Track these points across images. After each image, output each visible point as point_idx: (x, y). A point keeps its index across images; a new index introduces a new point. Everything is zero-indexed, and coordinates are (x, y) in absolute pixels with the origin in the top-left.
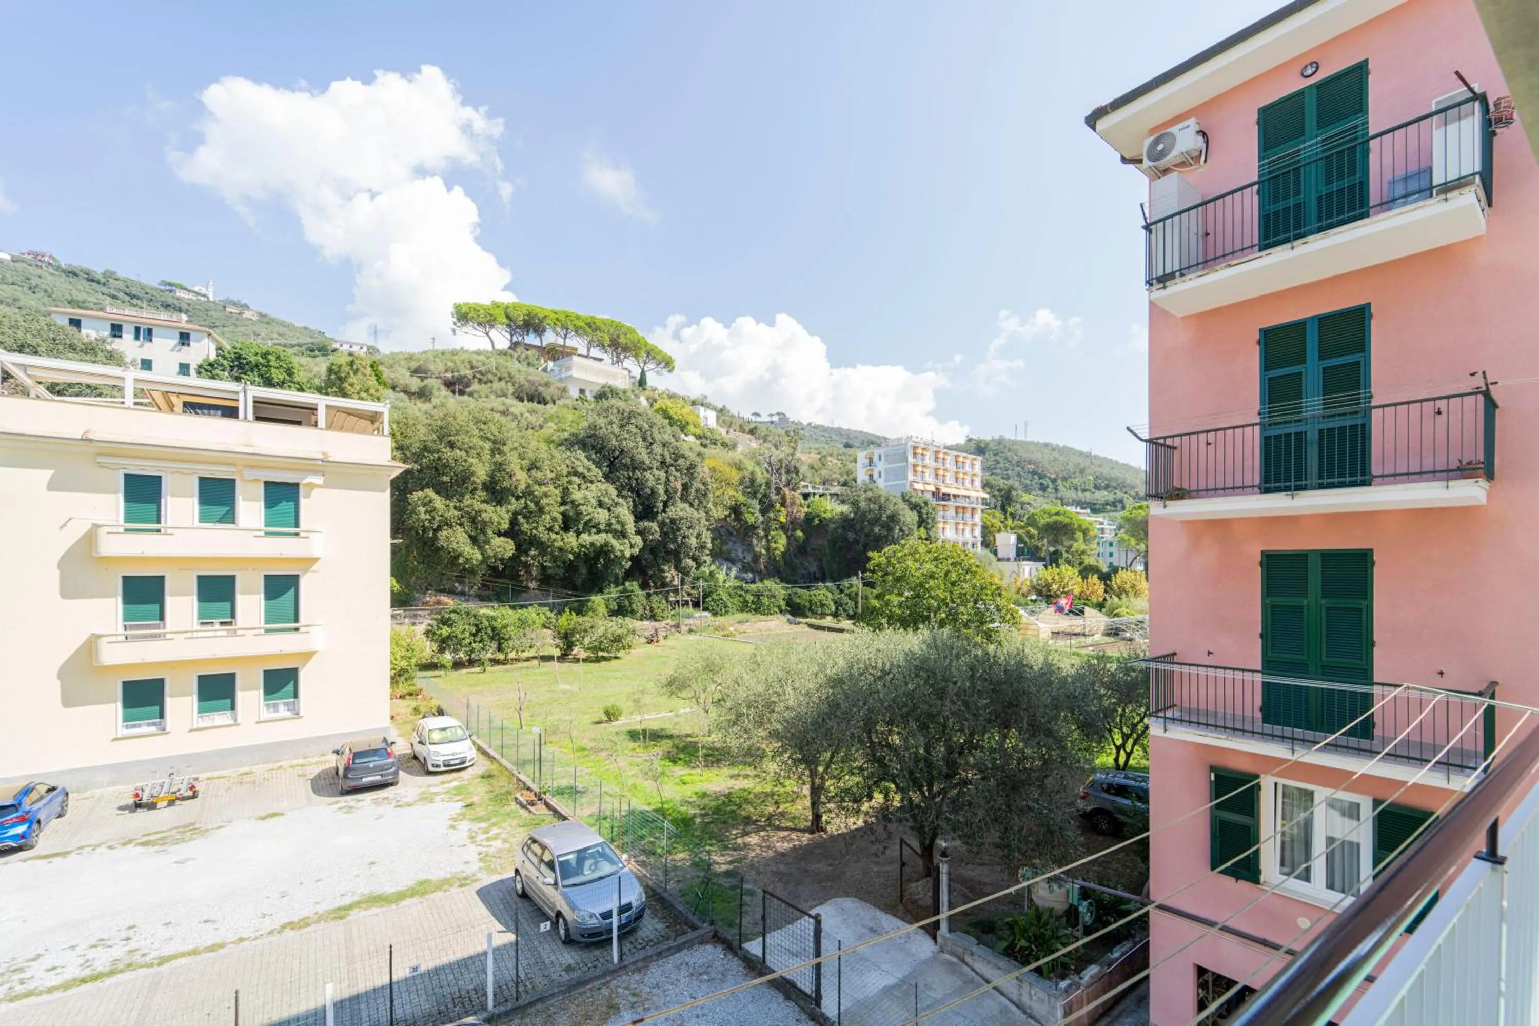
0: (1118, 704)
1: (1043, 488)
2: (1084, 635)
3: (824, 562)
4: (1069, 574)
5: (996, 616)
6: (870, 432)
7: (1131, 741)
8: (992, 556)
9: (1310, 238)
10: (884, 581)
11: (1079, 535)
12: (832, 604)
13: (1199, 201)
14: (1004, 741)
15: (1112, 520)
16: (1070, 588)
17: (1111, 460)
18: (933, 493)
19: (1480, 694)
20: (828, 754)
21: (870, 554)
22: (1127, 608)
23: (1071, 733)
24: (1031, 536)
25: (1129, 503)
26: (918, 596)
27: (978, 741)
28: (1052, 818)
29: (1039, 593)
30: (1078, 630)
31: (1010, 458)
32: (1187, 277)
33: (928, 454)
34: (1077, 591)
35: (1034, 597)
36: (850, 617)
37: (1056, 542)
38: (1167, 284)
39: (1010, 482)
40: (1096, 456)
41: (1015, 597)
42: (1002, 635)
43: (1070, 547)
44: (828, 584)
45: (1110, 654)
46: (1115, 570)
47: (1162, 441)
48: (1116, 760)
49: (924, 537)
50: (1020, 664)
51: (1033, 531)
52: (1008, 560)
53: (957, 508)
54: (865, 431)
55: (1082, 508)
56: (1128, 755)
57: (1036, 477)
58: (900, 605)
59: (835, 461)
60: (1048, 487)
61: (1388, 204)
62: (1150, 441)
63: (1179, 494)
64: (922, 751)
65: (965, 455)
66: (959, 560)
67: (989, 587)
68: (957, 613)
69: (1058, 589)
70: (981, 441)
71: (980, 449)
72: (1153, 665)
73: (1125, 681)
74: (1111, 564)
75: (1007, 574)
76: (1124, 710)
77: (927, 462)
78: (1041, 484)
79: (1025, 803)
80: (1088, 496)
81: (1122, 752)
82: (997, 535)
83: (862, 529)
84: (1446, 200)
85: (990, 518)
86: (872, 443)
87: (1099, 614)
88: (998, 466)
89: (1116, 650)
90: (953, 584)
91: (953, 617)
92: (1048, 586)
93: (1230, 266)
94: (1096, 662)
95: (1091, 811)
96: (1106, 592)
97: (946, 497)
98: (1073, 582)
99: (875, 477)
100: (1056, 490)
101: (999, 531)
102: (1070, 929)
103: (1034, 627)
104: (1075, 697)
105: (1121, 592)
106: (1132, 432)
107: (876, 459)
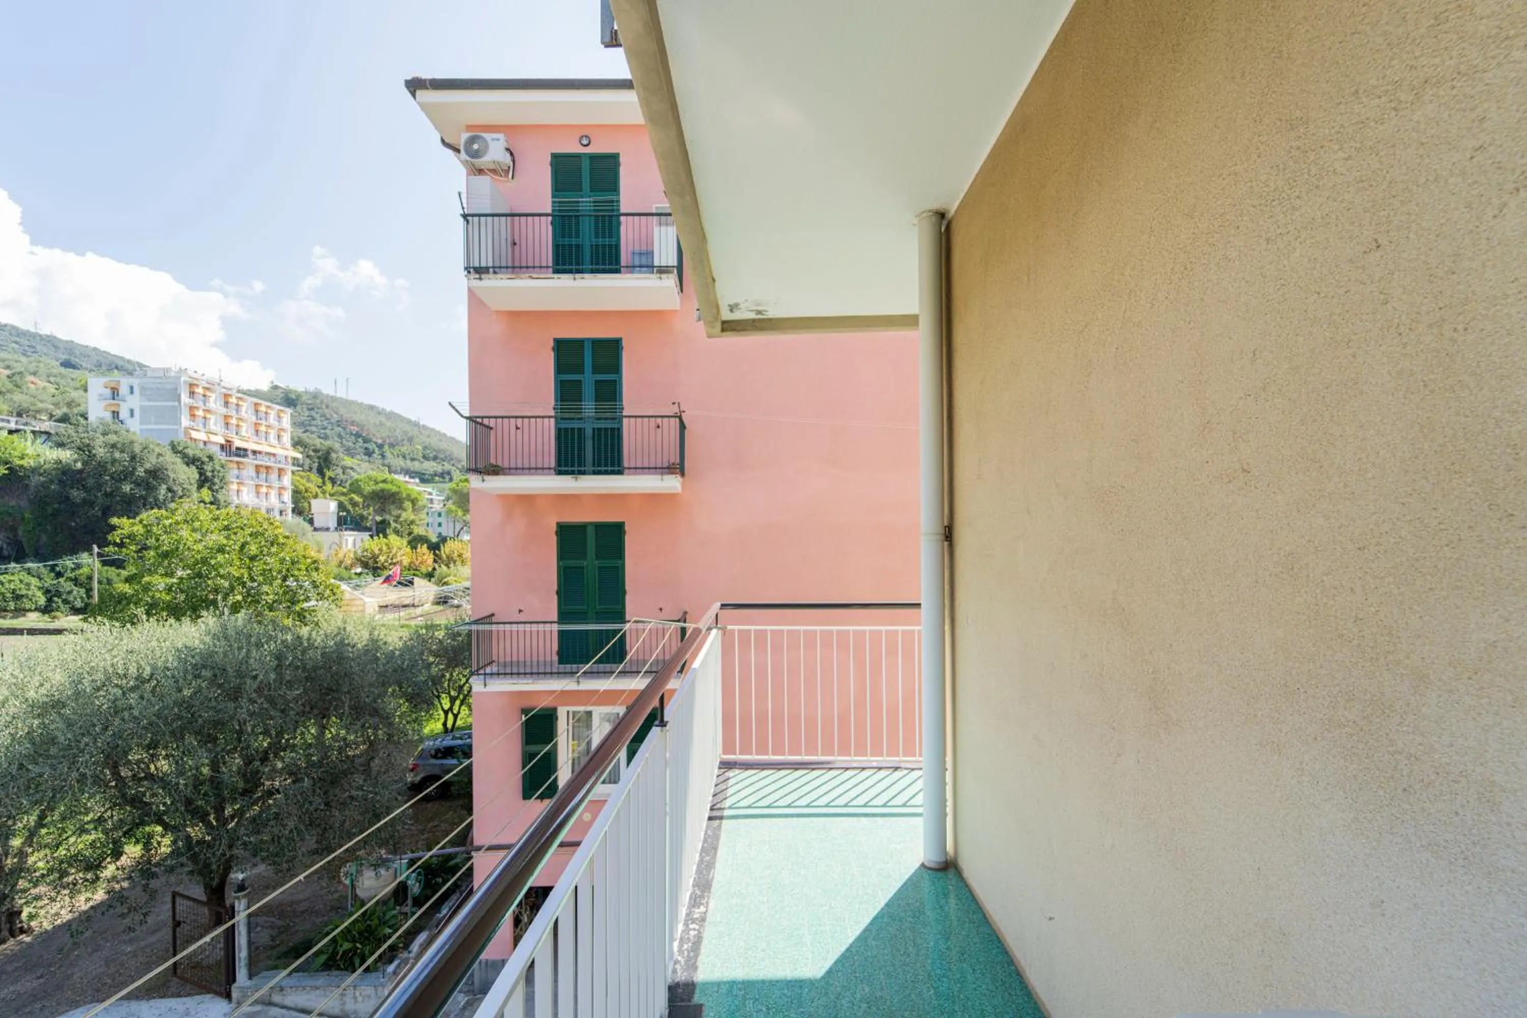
0: (446, 670)
1: (369, 453)
2: (413, 606)
3: (20, 533)
4: (397, 543)
5: (312, 594)
6: (113, 351)
7: (458, 702)
8: (306, 525)
9: (586, 275)
10: (141, 558)
11: (408, 505)
12: (39, 594)
13: (508, 212)
14: (323, 733)
15: (441, 491)
16: (399, 559)
17: (439, 432)
18: (222, 447)
19: (679, 621)
20: (33, 819)
21: (114, 521)
22: (455, 576)
23: (398, 707)
24: (355, 504)
25: (457, 475)
26: (199, 575)
27: (287, 740)
28: (378, 801)
29: (365, 565)
30: (406, 602)
31: (328, 416)
32: (499, 276)
33: (213, 397)
34: (406, 562)
35: (359, 570)
36: (76, 611)
37: (384, 510)
38: (483, 276)
39: (328, 443)
40: (425, 427)
41: (336, 571)
42: (320, 615)
43: (399, 517)
44: (30, 565)
45: (438, 623)
46: (444, 540)
47: (479, 420)
48: (445, 724)
49: (207, 500)
50: (341, 644)
51: (357, 498)
52: (327, 529)
53: (257, 467)
54: (102, 348)
55: (411, 477)
56: (456, 716)
57: (360, 440)
58: (169, 589)
59: (42, 384)
60: (373, 452)
61: (631, 268)
62: (470, 418)
63: (495, 471)
64: (205, 770)
65: (268, 404)
66: (261, 530)
67: (302, 560)
68: (259, 594)
69: (386, 561)
70: (290, 391)
71: (290, 400)
72: (474, 627)
73: (453, 646)
74: (440, 534)
75: (326, 547)
76: (451, 675)
77: (211, 405)
78: (366, 449)
79: (348, 794)
80: (416, 466)
81: (450, 716)
82: (314, 502)
83: (99, 486)
84: (661, 278)
85: (304, 481)
86: (117, 368)
87: (428, 583)
88: (314, 423)
89: (444, 618)
90: (253, 558)
91: (253, 598)
92: (375, 557)
93: (531, 278)
94: (424, 631)
95: (420, 782)
96: (435, 561)
97: (242, 452)
98: (402, 552)
99: (124, 414)
100: (383, 456)
101: (316, 496)
102: (398, 908)
103: (358, 602)
104: (403, 670)
105: (450, 561)
106: (453, 407)
107: (124, 390)
